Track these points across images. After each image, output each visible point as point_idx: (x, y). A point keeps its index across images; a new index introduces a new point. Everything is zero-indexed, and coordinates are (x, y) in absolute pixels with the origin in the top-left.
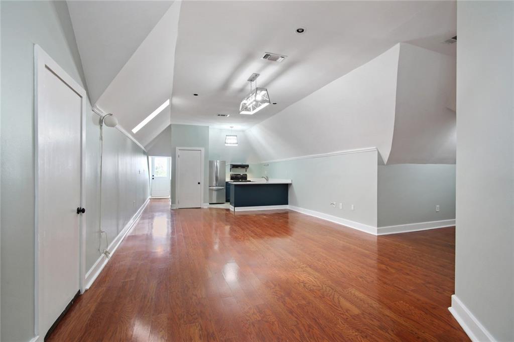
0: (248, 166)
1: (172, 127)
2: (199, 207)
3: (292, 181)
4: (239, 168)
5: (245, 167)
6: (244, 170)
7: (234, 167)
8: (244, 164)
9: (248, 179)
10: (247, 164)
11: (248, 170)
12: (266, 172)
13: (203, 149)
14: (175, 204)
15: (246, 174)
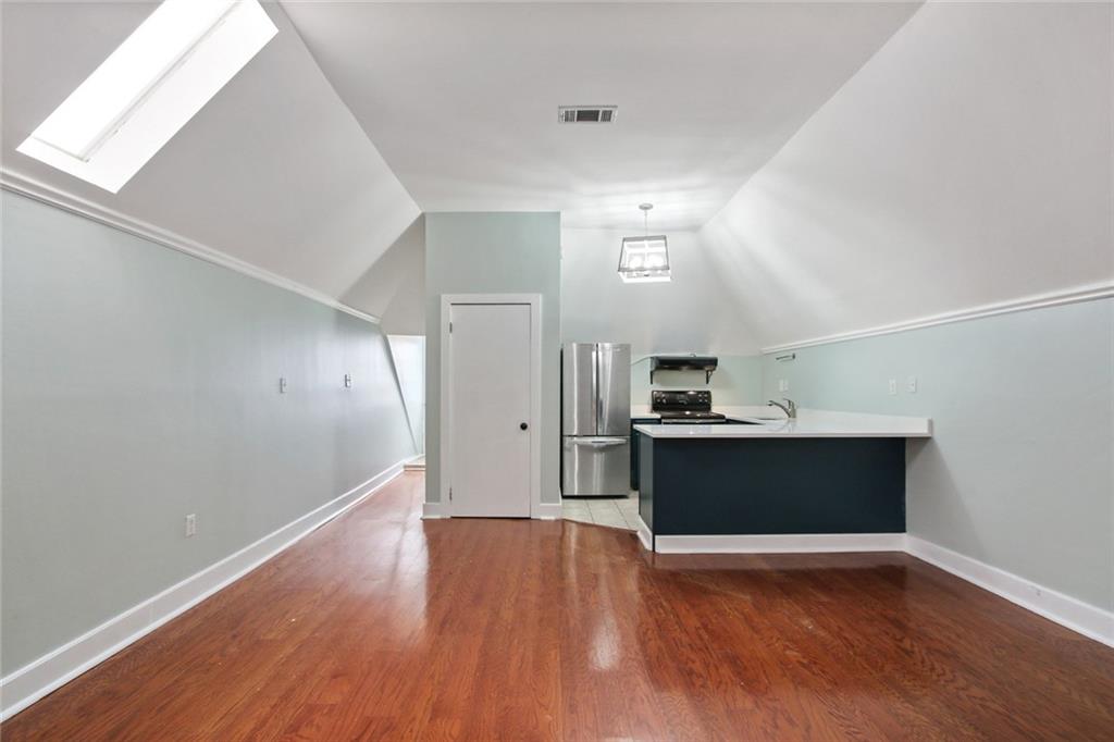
0: (713, 362)
1: (428, 222)
2: (528, 516)
3: (931, 423)
4: (685, 368)
5: (705, 365)
6: (700, 376)
7: (665, 365)
8: (699, 355)
9: (716, 409)
10: (710, 355)
11: (714, 376)
12: (783, 385)
13: (538, 300)
14: (438, 500)
15: (706, 390)
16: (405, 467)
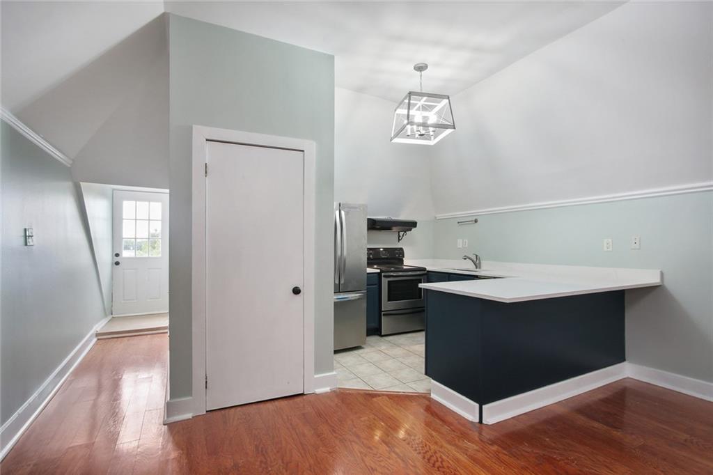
0: (414, 225)
2: (301, 392)
9: (408, 263)
13: (312, 148)
15: (400, 247)
16: (97, 335)
